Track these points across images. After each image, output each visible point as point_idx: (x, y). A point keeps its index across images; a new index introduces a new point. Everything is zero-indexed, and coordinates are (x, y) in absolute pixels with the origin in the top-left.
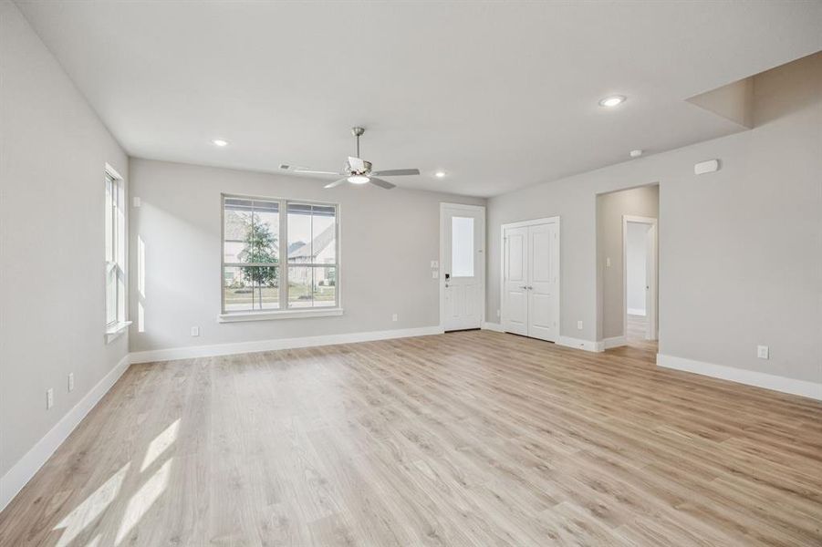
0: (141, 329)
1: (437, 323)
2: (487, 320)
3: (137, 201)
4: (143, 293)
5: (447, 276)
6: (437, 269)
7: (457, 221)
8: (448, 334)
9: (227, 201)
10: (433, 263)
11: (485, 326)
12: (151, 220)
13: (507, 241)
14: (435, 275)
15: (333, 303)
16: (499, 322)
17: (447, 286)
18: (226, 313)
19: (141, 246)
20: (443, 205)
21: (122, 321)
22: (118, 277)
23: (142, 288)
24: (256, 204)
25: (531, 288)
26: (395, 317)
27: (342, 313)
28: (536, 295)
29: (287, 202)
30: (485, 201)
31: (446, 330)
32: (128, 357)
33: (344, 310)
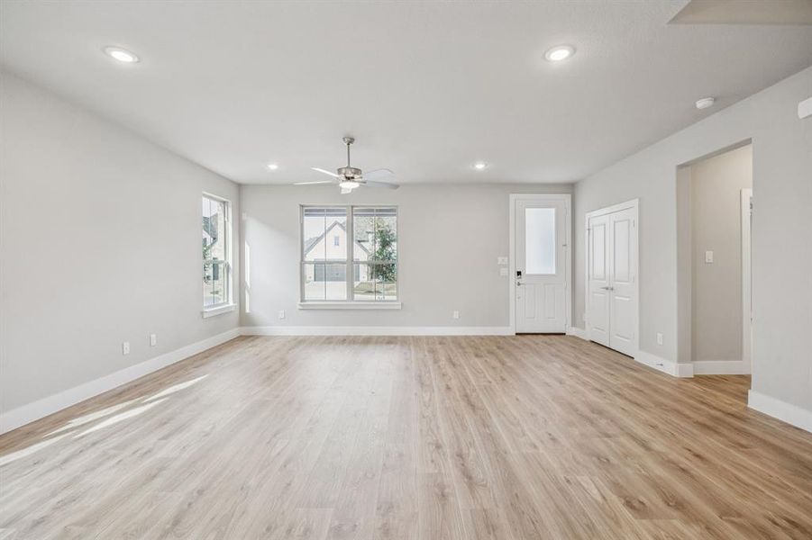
0: (248, 311)
1: (506, 324)
2: (574, 324)
3: (244, 217)
4: (248, 284)
5: (519, 273)
6: (507, 266)
7: (531, 214)
8: (519, 337)
9: (306, 211)
10: (500, 259)
11: (571, 331)
12: (254, 229)
13: (591, 231)
14: (504, 271)
15: (395, 298)
16: (584, 328)
17: (519, 284)
18: (305, 301)
19: (247, 248)
20: (512, 197)
21: (231, 303)
22: (228, 271)
23: (248, 279)
24: (328, 210)
25: (612, 289)
26: (456, 315)
27: (400, 307)
28: (617, 298)
29: (352, 207)
30: (571, 188)
31: (518, 332)
32: (237, 329)
33: (402, 304)
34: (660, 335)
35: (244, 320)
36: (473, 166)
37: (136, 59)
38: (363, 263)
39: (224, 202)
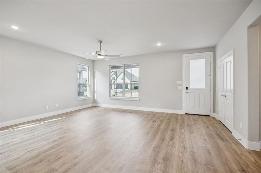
0: (95, 99)
1: (181, 109)
2: (214, 112)
3: (95, 70)
5: (187, 88)
6: (181, 85)
8: (186, 115)
10: (178, 82)
11: (212, 115)
12: (97, 74)
13: (220, 68)
14: (180, 87)
16: (217, 114)
17: (187, 93)
19: (95, 80)
20: (184, 56)
21: (90, 96)
22: (89, 87)
23: (96, 89)
24: (118, 67)
25: (225, 96)
26: (159, 104)
27: (139, 100)
28: (227, 101)
29: (124, 65)
30: (213, 49)
31: (186, 113)
32: (93, 104)
33: (140, 99)
34: (241, 123)
35: (95, 101)
36: (156, 44)
37: (19, 28)
38: (129, 84)
39: (88, 66)
